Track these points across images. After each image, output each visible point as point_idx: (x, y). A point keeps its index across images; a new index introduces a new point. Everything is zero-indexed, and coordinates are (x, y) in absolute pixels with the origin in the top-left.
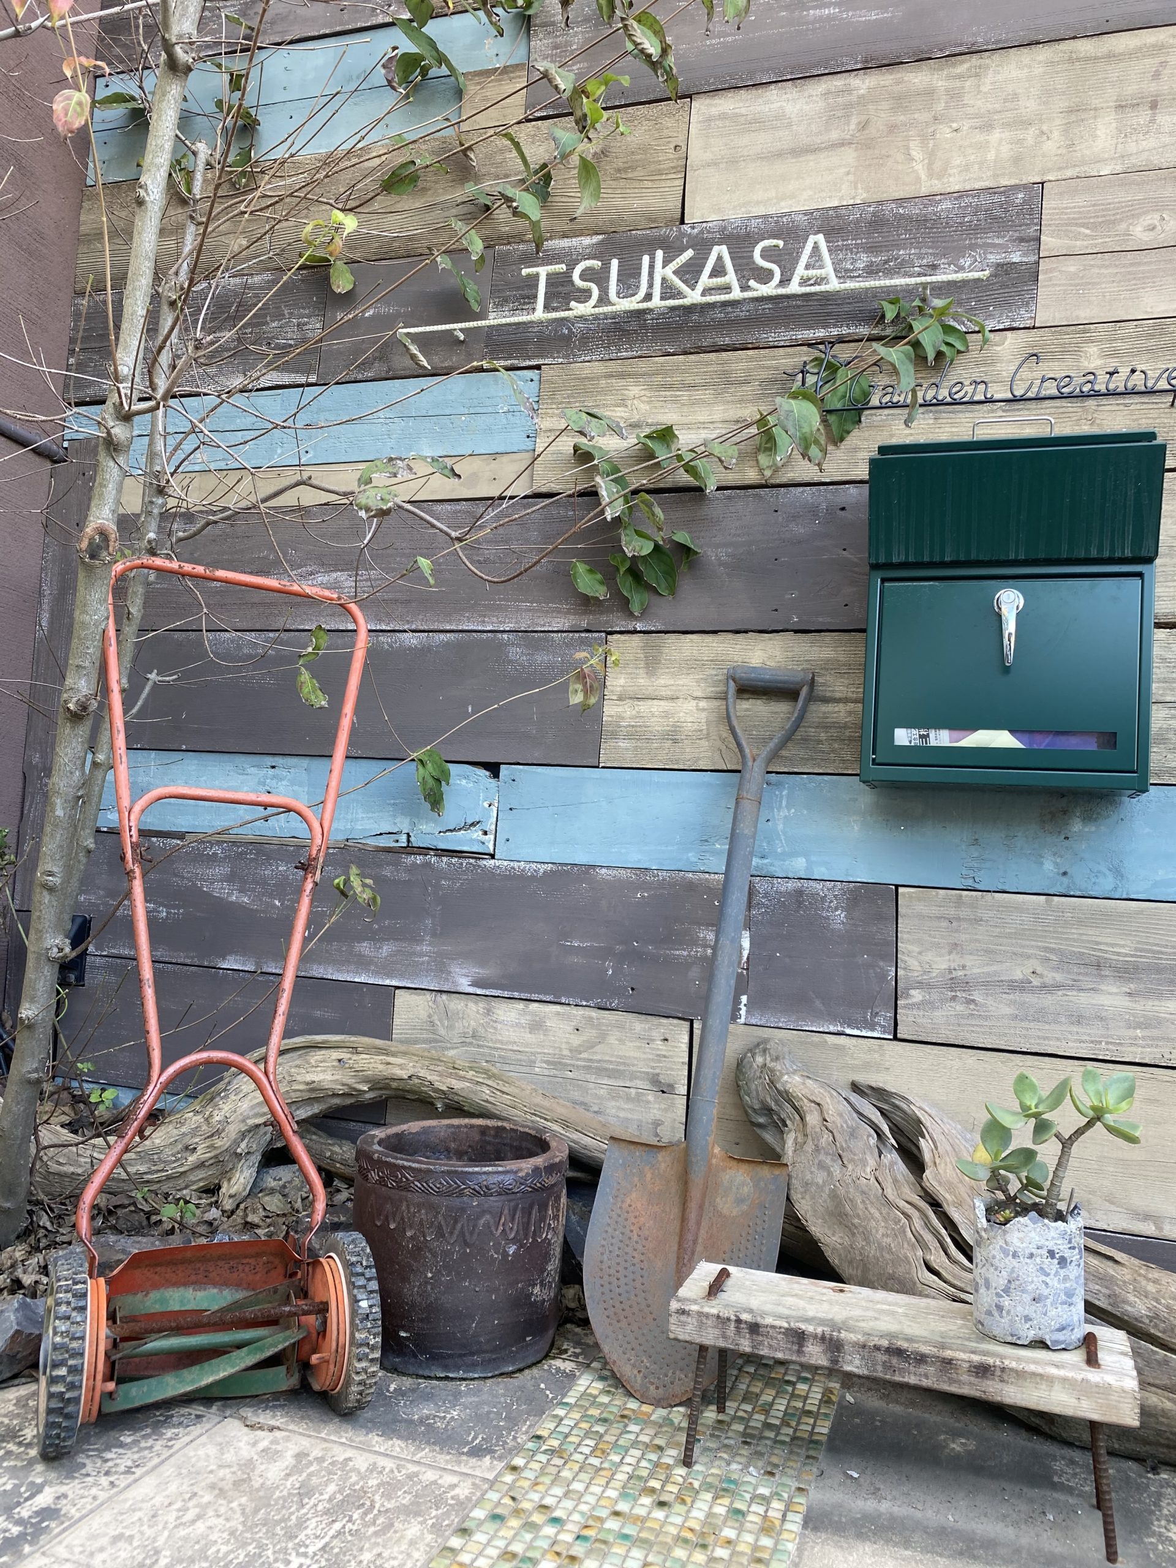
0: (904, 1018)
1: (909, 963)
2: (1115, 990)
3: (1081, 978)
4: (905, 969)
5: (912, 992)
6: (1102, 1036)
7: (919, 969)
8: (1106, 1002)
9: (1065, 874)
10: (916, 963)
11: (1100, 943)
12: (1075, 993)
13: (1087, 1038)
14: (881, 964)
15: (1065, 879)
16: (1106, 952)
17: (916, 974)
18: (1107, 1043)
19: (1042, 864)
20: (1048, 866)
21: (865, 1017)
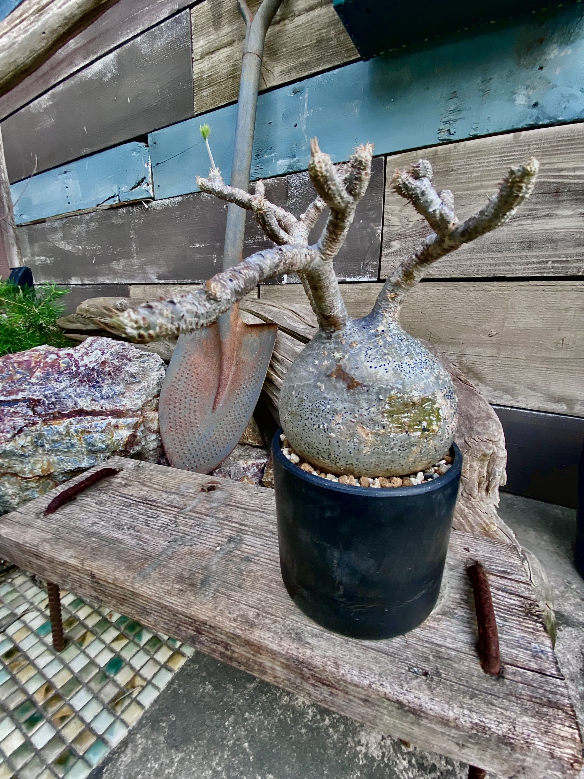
0: (386, 264)
1: (392, 221)
2: (570, 213)
3: (538, 206)
4: (388, 226)
5: (393, 243)
6: (550, 256)
7: (399, 224)
8: (558, 226)
9: (536, 105)
10: (397, 220)
11: (561, 170)
12: (529, 222)
13: (535, 260)
14: (372, 225)
15: (535, 111)
16: (567, 177)
17: (396, 229)
18: (553, 262)
19: (514, 100)
20: (521, 100)
21: (359, 268)
